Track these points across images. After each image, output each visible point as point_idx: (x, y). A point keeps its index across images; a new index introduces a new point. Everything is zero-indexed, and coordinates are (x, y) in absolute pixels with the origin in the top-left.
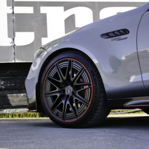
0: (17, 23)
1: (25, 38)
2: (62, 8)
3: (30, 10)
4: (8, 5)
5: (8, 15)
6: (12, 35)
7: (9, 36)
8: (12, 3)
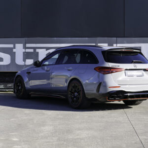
0: (27, 56)
1: (29, 62)
3: (32, 50)
7: (23, 61)
8: (25, 48)
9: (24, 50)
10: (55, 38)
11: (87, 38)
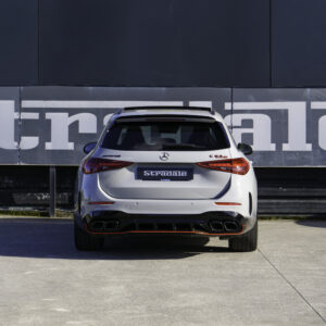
0: (23, 128)
1: (30, 142)
2: (67, 114)
3: (35, 116)
4: (16, 111)
5: (16, 121)
6: (18, 139)
7: (16, 140)
8: (19, 109)
9: (16, 116)
10: (91, 88)
11: (164, 89)
